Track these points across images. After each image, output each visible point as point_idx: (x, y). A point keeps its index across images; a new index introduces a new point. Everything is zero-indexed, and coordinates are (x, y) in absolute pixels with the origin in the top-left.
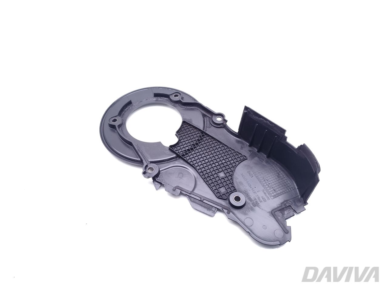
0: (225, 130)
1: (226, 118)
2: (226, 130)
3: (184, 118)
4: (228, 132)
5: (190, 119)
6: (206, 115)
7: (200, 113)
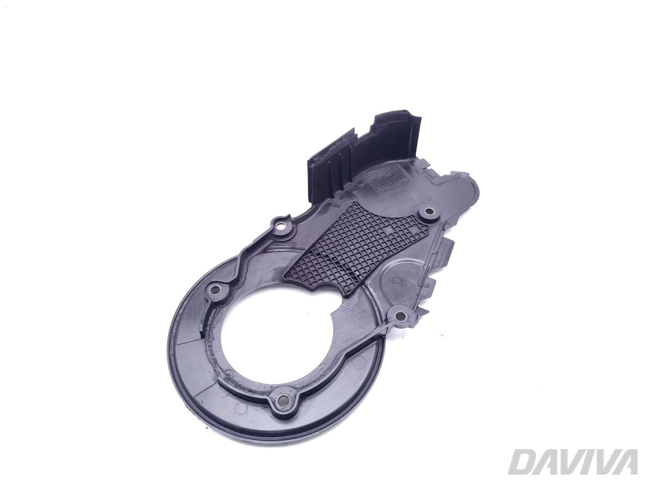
0: (301, 224)
1: (284, 215)
2: (302, 222)
3: (271, 280)
4: (306, 219)
5: (274, 272)
6: (266, 248)
7: (260, 256)
